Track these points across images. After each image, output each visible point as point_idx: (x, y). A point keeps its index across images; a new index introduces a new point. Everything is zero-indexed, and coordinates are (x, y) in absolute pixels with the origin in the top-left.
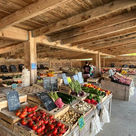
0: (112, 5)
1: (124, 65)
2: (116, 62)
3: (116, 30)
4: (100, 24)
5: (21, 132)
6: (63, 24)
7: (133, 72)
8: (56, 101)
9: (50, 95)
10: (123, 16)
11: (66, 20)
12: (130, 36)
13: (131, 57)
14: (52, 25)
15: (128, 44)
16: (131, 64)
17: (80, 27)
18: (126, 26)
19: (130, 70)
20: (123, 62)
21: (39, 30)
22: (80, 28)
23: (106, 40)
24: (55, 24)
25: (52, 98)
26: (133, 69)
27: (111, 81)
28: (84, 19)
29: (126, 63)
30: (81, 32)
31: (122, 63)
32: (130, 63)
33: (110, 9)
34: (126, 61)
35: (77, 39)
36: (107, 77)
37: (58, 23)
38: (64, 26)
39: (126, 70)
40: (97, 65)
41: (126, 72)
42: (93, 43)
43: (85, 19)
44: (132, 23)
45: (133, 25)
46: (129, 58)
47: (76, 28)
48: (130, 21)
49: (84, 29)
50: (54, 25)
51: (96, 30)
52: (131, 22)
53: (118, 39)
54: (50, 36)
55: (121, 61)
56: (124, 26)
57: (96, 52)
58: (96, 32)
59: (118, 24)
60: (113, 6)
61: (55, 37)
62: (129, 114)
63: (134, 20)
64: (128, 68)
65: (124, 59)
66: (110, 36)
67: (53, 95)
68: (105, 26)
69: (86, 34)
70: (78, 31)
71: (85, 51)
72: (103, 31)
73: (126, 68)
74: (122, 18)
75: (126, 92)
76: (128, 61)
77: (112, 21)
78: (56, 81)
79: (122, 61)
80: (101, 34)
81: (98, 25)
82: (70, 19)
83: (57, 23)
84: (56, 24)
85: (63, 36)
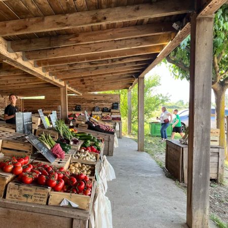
0: (138, 9)
1: (94, 108)
2: (83, 103)
3: (117, 48)
4: (105, 35)
5: (26, 196)
6: (57, 23)
7: (108, 117)
8: (52, 148)
9: (42, 139)
10: (136, 29)
11: (63, 17)
12: (125, 61)
13: (104, 96)
14: (34, 20)
15: (112, 73)
16: (105, 106)
17: (72, 34)
18: (130, 44)
19: (103, 115)
20: (93, 103)
21: (5, 26)
22: (72, 36)
23: (91, 63)
24: (41, 19)
25: (46, 144)
26: (107, 113)
27: (88, 129)
28: (95, 21)
29: (97, 104)
30: (74, 42)
31: (92, 105)
32: (102, 105)
33: (135, 14)
34: (98, 101)
35: (55, 54)
36: (83, 123)
37: (48, 20)
38: (59, 26)
39: (97, 114)
40: (63, 104)
41: (98, 117)
42: (71, 66)
43: (98, 21)
44: (138, 41)
45: (139, 44)
46: (101, 98)
47: (65, 35)
48: (136, 38)
49: (78, 38)
50: (39, 21)
51: (88, 44)
52: (138, 39)
53: (108, 62)
54: (11, 40)
55: (90, 101)
56: (128, 44)
57: (62, 83)
58: (87, 46)
59: (121, 40)
60: (138, 11)
61: (21, 44)
62: (122, 170)
63: (141, 37)
64: (100, 112)
65: (95, 98)
66: (103, 57)
67: (46, 139)
68: (112, 38)
69: (72, 47)
70: (68, 40)
71: (50, 78)
72: (100, 47)
73: (97, 113)
74: (135, 31)
75: (110, 143)
76: (101, 101)
77: (122, 32)
78: (29, 121)
79: (92, 101)
80: (96, 50)
81: (100, 35)
82: (72, 17)
83: (45, 18)
84: (43, 20)
85: (37, 44)
